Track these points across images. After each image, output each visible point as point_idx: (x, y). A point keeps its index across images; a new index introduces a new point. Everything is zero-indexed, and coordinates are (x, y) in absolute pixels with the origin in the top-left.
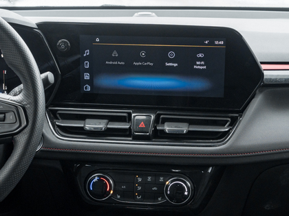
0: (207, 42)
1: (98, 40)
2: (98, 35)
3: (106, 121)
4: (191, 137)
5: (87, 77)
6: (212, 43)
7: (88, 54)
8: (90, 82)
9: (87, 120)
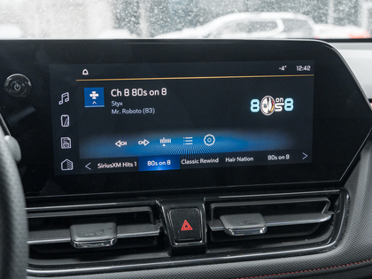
0: (283, 69)
1: (85, 72)
2: (85, 62)
3: (111, 225)
4: (275, 237)
5: (66, 143)
6: (291, 70)
7: (67, 100)
8: (73, 154)
9: (74, 228)
